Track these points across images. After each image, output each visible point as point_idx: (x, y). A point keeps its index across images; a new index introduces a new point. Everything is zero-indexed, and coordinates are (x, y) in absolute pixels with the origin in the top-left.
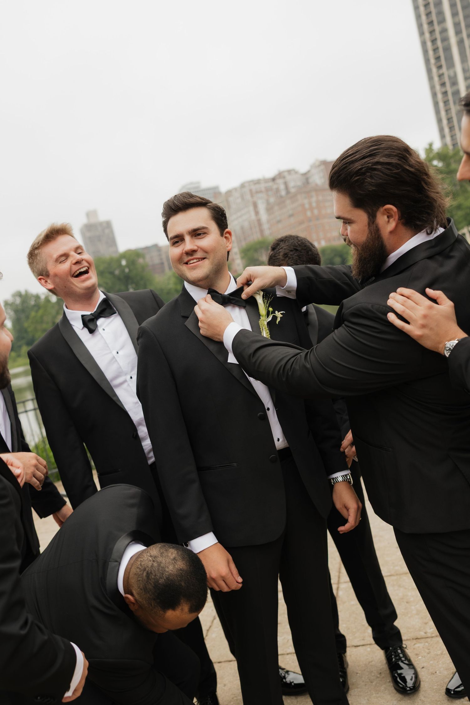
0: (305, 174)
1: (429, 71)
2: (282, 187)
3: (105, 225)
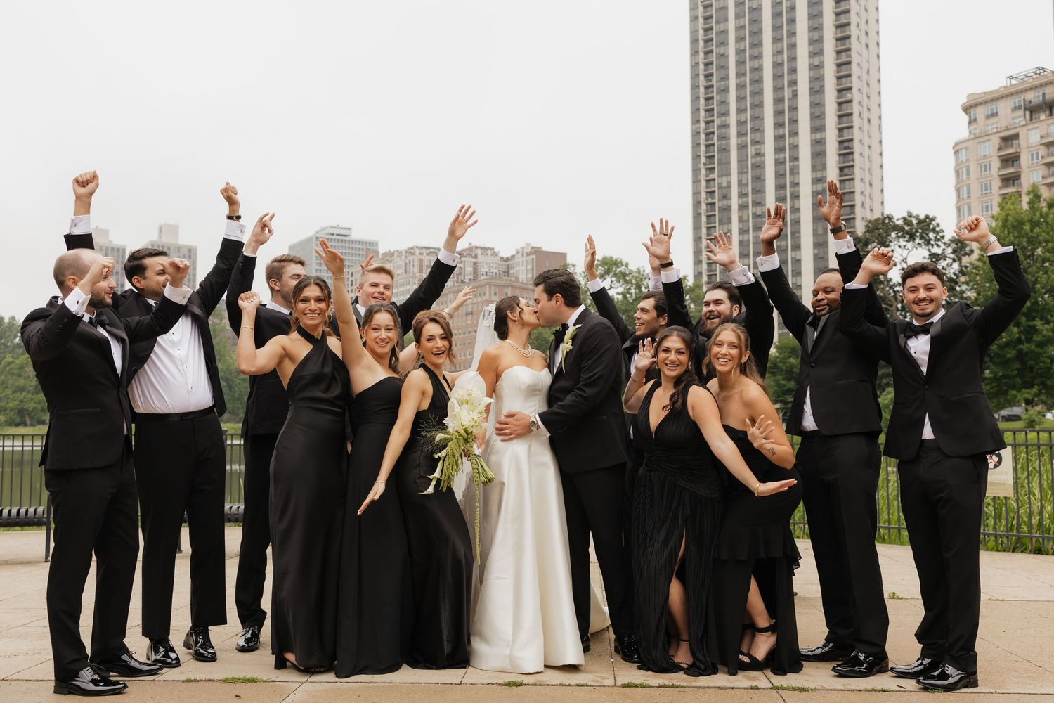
0: (507, 259)
1: (696, 171)
2: (469, 269)
3: (185, 251)
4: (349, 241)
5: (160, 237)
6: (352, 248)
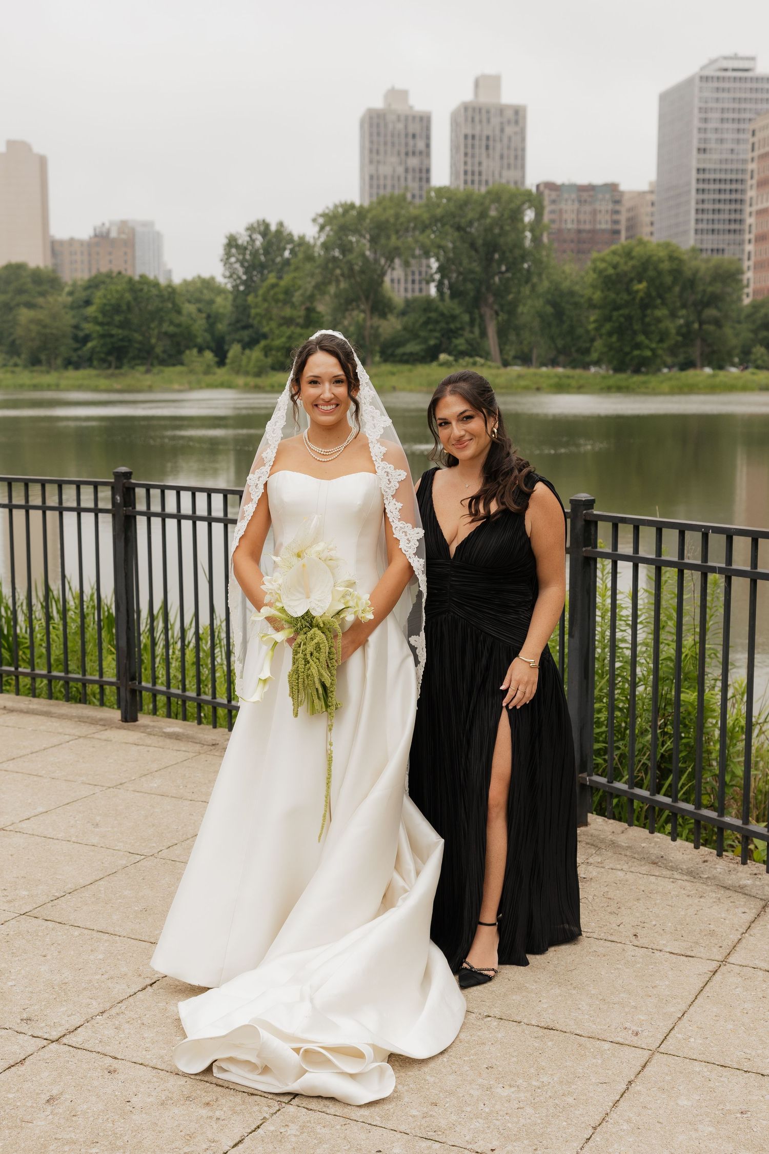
3: (509, 114)
4: (751, 79)
5: (476, 94)
6: (757, 89)
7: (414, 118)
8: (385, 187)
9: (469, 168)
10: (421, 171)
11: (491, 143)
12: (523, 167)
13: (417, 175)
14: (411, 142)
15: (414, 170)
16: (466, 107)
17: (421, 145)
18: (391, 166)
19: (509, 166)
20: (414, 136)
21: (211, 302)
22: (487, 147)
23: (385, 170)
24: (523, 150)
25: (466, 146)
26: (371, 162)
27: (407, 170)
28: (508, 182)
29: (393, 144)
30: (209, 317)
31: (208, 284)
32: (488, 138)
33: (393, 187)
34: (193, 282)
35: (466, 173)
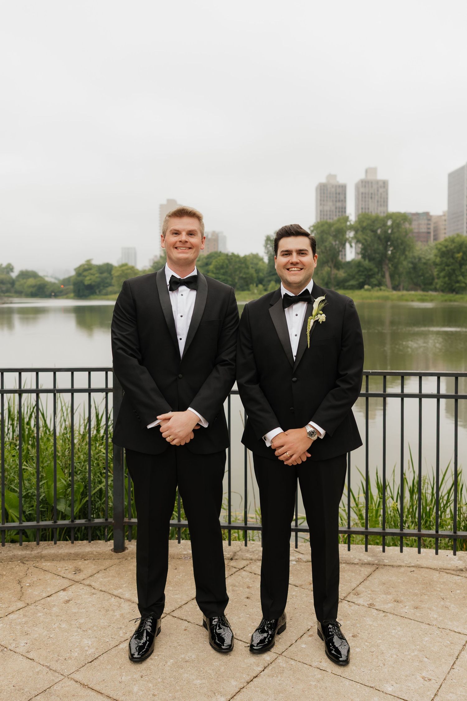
3: (381, 183)
5: (366, 175)
7: (339, 186)
8: (327, 215)
9: (363, 206)
10: (342, 208)
11: (373, 196)
12: (387, 206)
13: (341, 210)
14: (338, 196)
15: (339, 208)
16: (362, 181)
17: (342, 197)
18: (329, 206)
19: (381, 205)
20: (339, 194)
21: (257, 264)
22: (371, 198)
23: (327, 208)
24: (387, 198)
25: (362, 197)
26: (321, 204)
27: (336, 208)
28: (381, 213)
29: (330, 197)
30: (256, 270)
31: (256, 257)
32: (372, 194)
33: (330, 215)
34: (249, 256)
35: (362, 208)
